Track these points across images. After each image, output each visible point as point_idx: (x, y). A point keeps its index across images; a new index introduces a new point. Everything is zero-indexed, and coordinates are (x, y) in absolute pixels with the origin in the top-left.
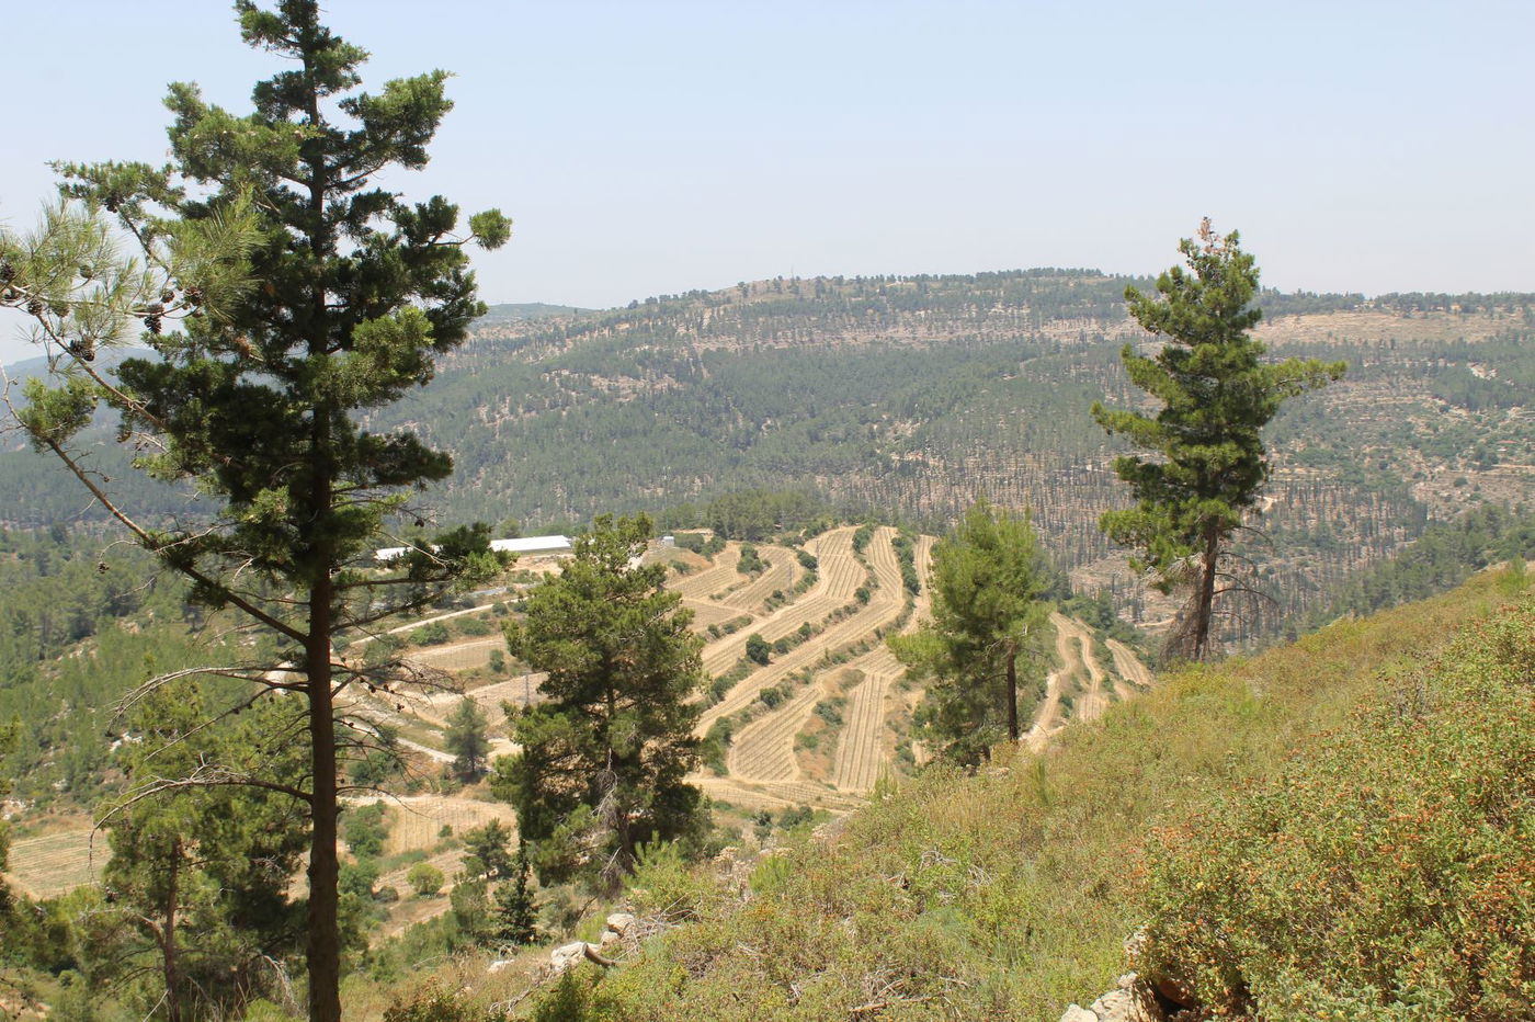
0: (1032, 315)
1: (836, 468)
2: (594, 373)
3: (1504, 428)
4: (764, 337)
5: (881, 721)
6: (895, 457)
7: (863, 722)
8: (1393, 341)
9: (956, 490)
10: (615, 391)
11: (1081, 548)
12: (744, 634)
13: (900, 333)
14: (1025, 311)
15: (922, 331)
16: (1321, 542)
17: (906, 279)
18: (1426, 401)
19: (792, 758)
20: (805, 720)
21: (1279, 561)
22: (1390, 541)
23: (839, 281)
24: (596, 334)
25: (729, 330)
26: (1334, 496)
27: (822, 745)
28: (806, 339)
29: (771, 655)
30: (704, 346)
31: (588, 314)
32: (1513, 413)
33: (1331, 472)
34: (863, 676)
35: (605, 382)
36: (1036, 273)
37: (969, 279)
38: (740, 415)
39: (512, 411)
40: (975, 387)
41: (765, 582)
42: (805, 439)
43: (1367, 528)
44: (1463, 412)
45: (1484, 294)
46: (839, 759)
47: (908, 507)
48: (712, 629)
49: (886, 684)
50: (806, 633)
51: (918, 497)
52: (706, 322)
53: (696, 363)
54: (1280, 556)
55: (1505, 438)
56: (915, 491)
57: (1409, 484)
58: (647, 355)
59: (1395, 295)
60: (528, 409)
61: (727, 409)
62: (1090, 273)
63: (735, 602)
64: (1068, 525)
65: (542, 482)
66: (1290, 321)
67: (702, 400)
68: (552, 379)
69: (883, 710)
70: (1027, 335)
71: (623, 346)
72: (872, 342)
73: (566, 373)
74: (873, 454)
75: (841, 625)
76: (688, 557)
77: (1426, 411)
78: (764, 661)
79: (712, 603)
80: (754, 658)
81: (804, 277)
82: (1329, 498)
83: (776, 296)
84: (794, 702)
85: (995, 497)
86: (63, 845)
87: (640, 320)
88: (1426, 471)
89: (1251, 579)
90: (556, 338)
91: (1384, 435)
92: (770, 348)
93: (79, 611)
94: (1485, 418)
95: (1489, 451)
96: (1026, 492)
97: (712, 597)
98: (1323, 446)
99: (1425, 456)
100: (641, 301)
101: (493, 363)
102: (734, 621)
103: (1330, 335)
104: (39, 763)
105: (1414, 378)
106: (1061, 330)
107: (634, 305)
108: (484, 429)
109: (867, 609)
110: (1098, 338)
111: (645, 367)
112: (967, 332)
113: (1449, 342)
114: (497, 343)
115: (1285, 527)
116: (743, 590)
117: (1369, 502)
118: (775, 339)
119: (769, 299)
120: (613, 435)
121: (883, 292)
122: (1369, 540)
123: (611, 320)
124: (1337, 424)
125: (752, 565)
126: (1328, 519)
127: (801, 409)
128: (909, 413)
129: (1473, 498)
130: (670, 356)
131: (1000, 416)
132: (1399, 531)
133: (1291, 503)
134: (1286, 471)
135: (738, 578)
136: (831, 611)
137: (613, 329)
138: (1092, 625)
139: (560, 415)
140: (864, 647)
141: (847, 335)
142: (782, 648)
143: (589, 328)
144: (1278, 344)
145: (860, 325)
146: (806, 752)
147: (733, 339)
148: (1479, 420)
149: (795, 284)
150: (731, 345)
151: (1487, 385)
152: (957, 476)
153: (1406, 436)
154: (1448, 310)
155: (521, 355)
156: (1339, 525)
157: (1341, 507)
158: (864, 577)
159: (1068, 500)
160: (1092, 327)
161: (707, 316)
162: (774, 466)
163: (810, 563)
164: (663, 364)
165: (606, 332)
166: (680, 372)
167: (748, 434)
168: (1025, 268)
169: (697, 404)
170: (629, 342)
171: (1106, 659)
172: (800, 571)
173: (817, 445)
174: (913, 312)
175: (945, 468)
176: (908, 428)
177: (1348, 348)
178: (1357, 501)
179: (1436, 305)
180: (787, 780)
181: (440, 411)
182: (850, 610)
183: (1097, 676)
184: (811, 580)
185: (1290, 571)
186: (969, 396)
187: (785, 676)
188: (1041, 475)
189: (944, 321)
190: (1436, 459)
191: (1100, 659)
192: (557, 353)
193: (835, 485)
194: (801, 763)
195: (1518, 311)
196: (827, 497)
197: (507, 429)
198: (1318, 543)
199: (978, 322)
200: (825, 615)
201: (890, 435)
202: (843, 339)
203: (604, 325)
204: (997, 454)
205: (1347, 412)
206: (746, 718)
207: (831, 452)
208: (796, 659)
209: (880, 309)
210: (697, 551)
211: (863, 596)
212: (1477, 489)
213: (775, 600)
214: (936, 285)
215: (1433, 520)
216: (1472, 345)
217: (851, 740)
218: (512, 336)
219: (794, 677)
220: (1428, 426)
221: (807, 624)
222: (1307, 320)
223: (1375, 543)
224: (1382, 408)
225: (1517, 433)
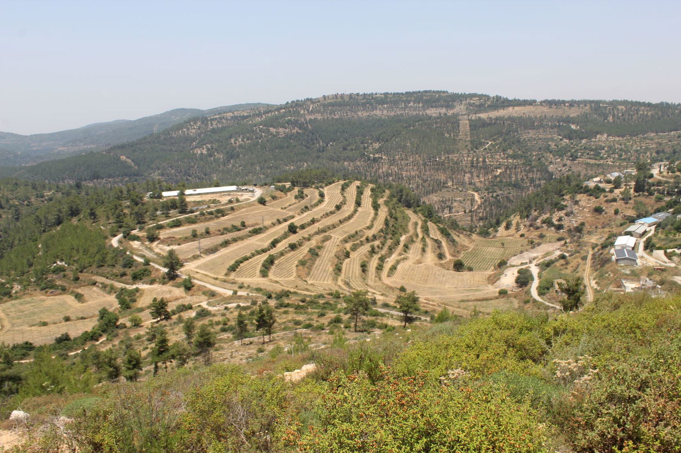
0: (423, 106)
1: (351, 159)
2: (271, 127)
3: (581, 146)
4: (331, 114)
5: (333, 254)
6: (372, 156)
7: (327, 255)
8: (545, 116)
9: (392, 167)
10: (278, 133)
11: (433, 187)
12: (288, 223)
13: (378, 112)
14: (421, 105)
15: (385, 112)
16: (516, 186)
17: (381, 94)
18: (556, 137)
19: (294, 269)
20: (304, 255)
21: (501, 192)
22: (539, 185)
23: (358, 94)
24: (273, 113)
25: (319, 112)
26: (521, 170)
27: (308, 264)
28: (345, 115)
29: (298, 230)
30: (310, 117)
31: (272, 106)
32: (584, 141)
33: (521, 161)
34: (331, 237)
35: (275, 130)
36: (426, 92)
37: (402, 94)
38: (321, 141)
39: (242, 140)
40: (400, 131)
41: (303, 203)
42: (341, 149)
43: (532, 181)
44: (567, 141)
45: (577, 100)
46: (313, 269)
47: (375, 173)
48: (278, 220)
49: (339, 240)
50: (313, 221)
51: (379, 169)
52: (311, 109)
53: (306, 123)
54: (501, 190)
55: (581, 150)
56: (378, 167)
57: (547, 166)
58: (290, 120)
59: (547, 100)
60: (248, 139)
61: (317, 139)
62: (444, 92)
63: (290, 210)
64: (429, 179)
65: (252, 165)
66: (510, 109)
67: (308, 136)
68: (256, 129)
69: (335, 251)
70: (421, 113)
71: (282, 117)
72: (368, 116)
73: (261, 127)
74: (364, 154)
75: (327, 218)
76: (278, 193)
77: (555, 140)
78: (295, 232)
79: (282, 211)
80: (291, 231)
81: (346, 93)
82: (519, 170)
83: (336, 100)
84: (302, 248)
85: (405, 169)
86: (28, 303)
87: (288, 108)
88: (553, 161)
89: (491, 198)
90: (259, 115)
91: (540, 148)
92: (333, 118)
93: (58, 215)
94: (574, 143)
95: (575, 154)
96: (415, 168)
97: (282, 208)
98: (519, 152)
99: (554, 156)
100: (290, 102)
101: (238, 124)
102: (288, 217)
103: (524, 114)
104: (28, 272)
105: (552, 129)
106: (433, 112)
107: (288, 103)
108: (233, 147)
109: (339, 212)
110: (445, 114)
111: (289, 125)
112: (400, 112)
113: (564, 116)
114: (240, 117)
115: (504, 180)
116: (295, 206)
117: (533, 172)
118: (334, 114)
119: (332, 101)
120: (276, 148)
121: (372, 99)
122: (532, 185)
123: (279, 108)
124: (525, 145)
125: (301, 196)
126: (519, 177)
127: (342, 139)
128: (378, 140)
129: (569, 170)
130: (297, 121)
131: (408, 141)
132: (543, 182)
133: (506, 172)
134: (506, 161)
135: (294, 201)
136: (324, 213)
137: (279, 111)
138: (425, 217)
139: (258, 142)
140: (334, 226)
141: (360, 113)
142: (303, 227)
143: (271, 111)
144: (506, 117)
145: (364, 110)
146: (300, 267)
147: (320, 115)
148: (572, 143)
149: (342, 96)
150: (319, 117)
151: (576, 131)
152: (392, 162)
153: (548, 149)
154: (565, 105)
155: (247, 121)
156: (522, 180)
157: (523, 173)
158: (341, 200)
159: (430, 170)
160: (443, 111)
161: (311, 107)
162: (331, 159)
163: (322, 195)
164: (295, 123)
165: (276, 113)
166: (301, 126)
167: (323, 148)
168: (422, 90)
169: (306, 137)
170: (284, 116)
171: (426, 230)
172: (318, 197)
173: (345, 151)
174: (382, 105)
175: (388, 159)
176: (377, 145)
177: (530, 118)
178: (529, 171)
179: (561, 104)
180: (290, 279)
181: (218, 140)
182: (332, 213)
183: (420, 236)
184: (320, 202)
185: (505, 196)
186: (398, 134)
187: (301, 238)
188: (421, 162)
189: (393, 108)
190: (557, 157)
191: (423, 230)
192: (260, 120)
193: (351, 165)
194: (298, 270)
195: (588, 105)
196: (348, 169)
197: (240, 146)
198: (515, 186)
199: (404, 109)
200: (322, 215)
201: (371, 148)
202: (358, 115)
203: (276, 110)
204: (406, 155)
205: (529, 140)
206: (282, 254)
207: (350, 154)
208: (307, 231)
209: (371, 104)
210: (282, 191)
211: (338, 208)
212: (570, 167)
213: (305, 209)
214: (391, 96)
215: (555, 178)
216: (572, 118)
217: (320, 262)
218: (245, 114)
219: (304, 238)
220: (555, 145)
221: (314, 218)
222: (516, 108)
223: (534, 186)
224: (540, 139)
225: (585, 148)
